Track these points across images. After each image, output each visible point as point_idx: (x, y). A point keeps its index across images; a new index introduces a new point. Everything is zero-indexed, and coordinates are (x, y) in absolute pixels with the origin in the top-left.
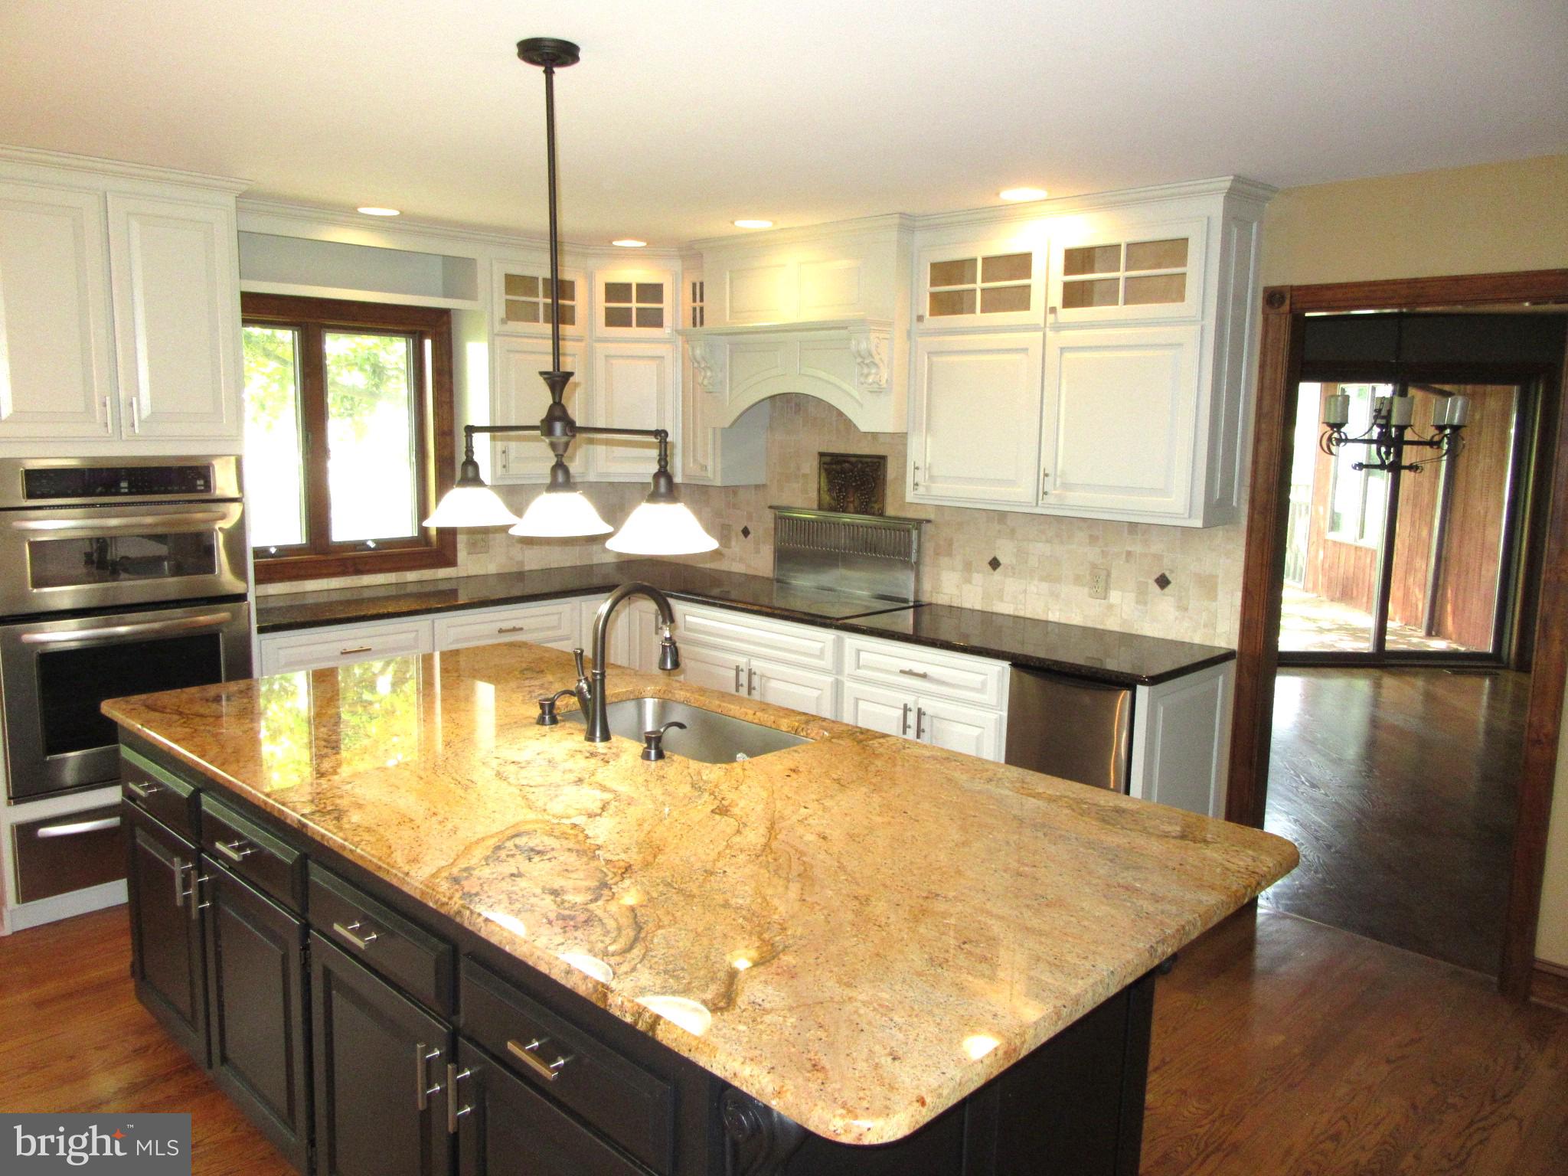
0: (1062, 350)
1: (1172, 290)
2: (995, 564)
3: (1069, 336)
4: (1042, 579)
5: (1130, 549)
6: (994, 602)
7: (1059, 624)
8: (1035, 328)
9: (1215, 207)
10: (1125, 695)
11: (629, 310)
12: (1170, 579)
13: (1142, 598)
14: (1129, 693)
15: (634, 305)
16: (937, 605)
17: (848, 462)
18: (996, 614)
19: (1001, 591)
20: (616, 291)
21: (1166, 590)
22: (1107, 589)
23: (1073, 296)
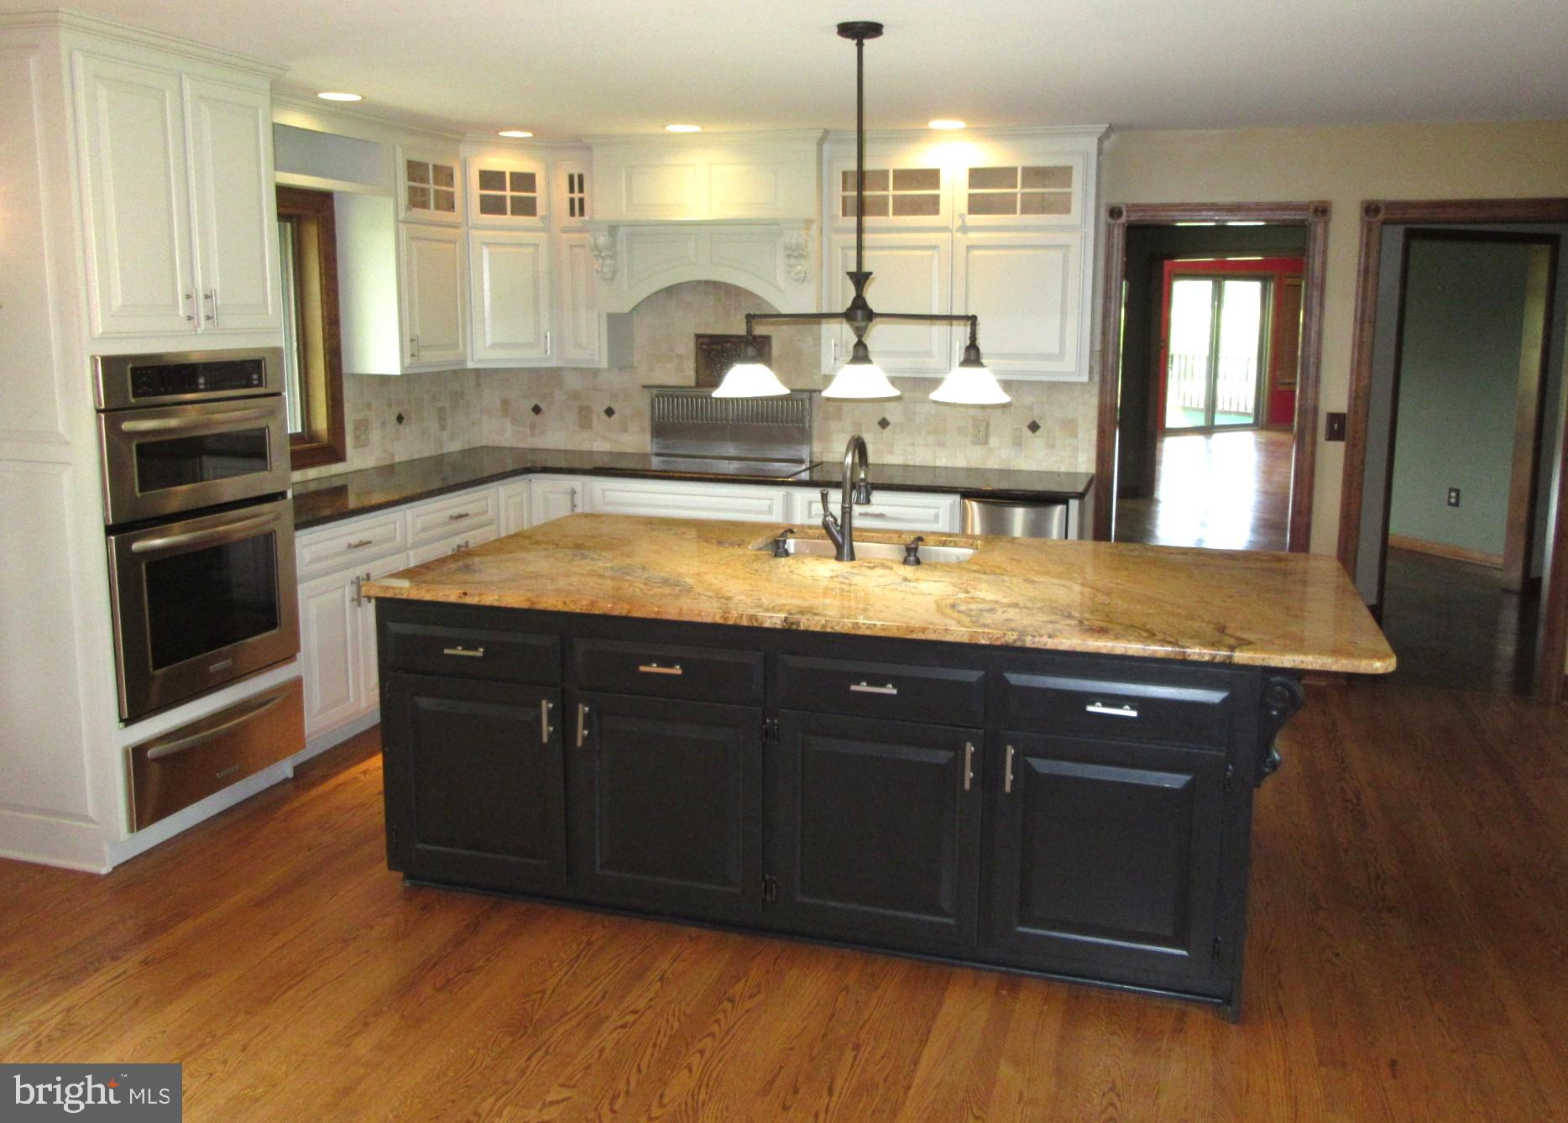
0: (969, 248)
1: (1061, 206)
2: (884, 423)
3: (974, 237)
4: (929, 433)
6: (885, 455)
7: (947, 468)
8: (944, 229)
9: (1091, 145)
10: (1058, 510)
11: (504, 198)
12: (1040, 424)
13: (1018, 443)
14: (1065, 507)
15: (508, 193)
16: (828, 463)
17: (730, 342)
18: (886, 465)
19: (891, 445)
20: (490, 179)
21: (1037, 433)
22: (987, 437)
23: (977, 205)
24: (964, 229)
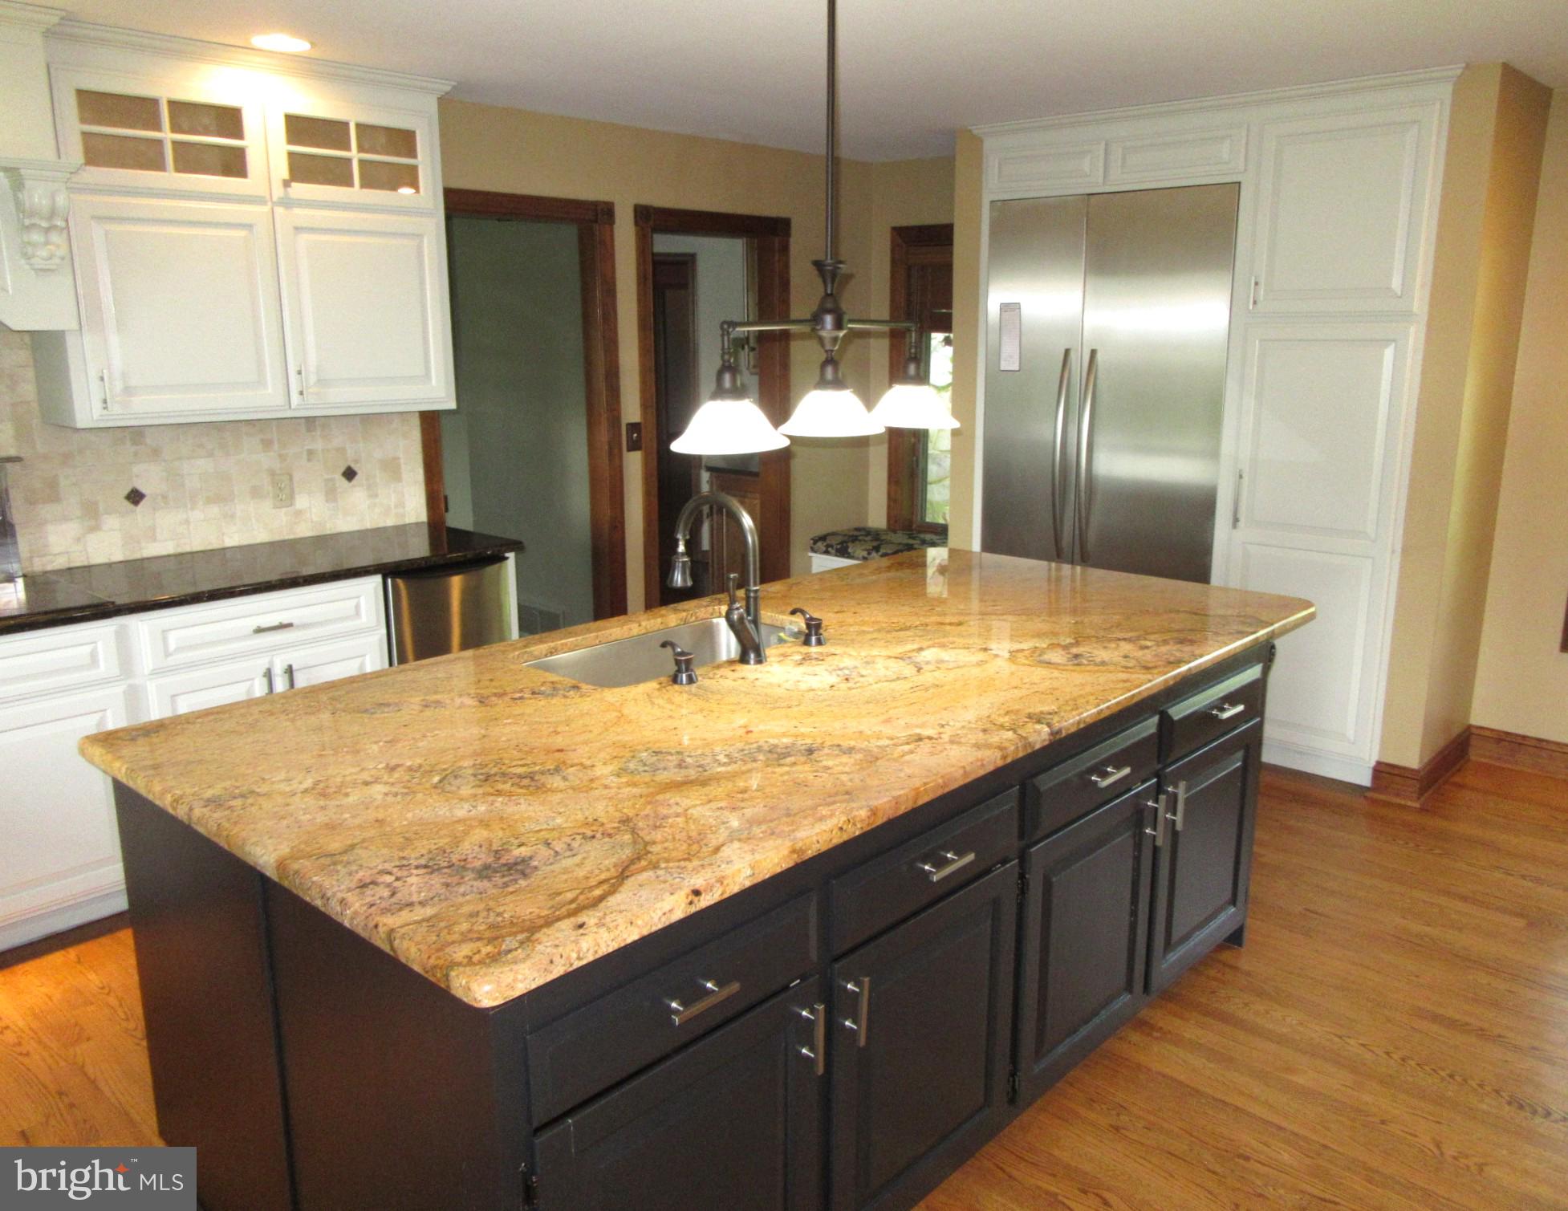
0: (296, 230)
1: (410, 177)
2: (135, 497)
3: (302, 215)
4: (209, 501)
5: (309, 447)
6: (143, 544)
7: (240, 548)
8: (259, 200)
9: (433, 105)
12: (356, 470)
13: (331, 494)
18: (148, 559)
19: (153, 529)
21: (354, 482)
22: (292, 497)
23: (302, 170)
24: (287, 203)
